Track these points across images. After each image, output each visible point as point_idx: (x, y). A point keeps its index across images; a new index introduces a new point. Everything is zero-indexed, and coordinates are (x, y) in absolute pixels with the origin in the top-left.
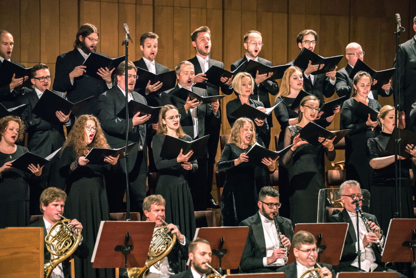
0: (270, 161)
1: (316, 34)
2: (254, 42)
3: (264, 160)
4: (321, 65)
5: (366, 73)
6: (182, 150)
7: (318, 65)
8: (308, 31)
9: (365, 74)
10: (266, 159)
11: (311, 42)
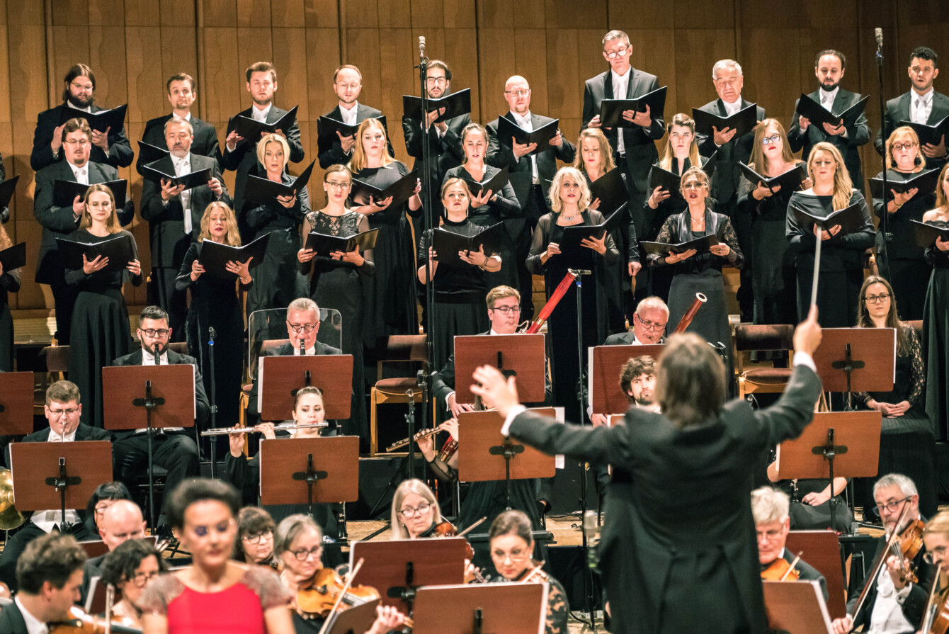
0: (238, 265)
1: (446, 66)
2: (344, 83)
3: (229, 266)
4: (440, 109)
5: (477, 125)
6: (85, 257)
7: (436, 111)
8: (434, 62)
9: (475, 127)
10: (231, 263)
11: (436, 79)
